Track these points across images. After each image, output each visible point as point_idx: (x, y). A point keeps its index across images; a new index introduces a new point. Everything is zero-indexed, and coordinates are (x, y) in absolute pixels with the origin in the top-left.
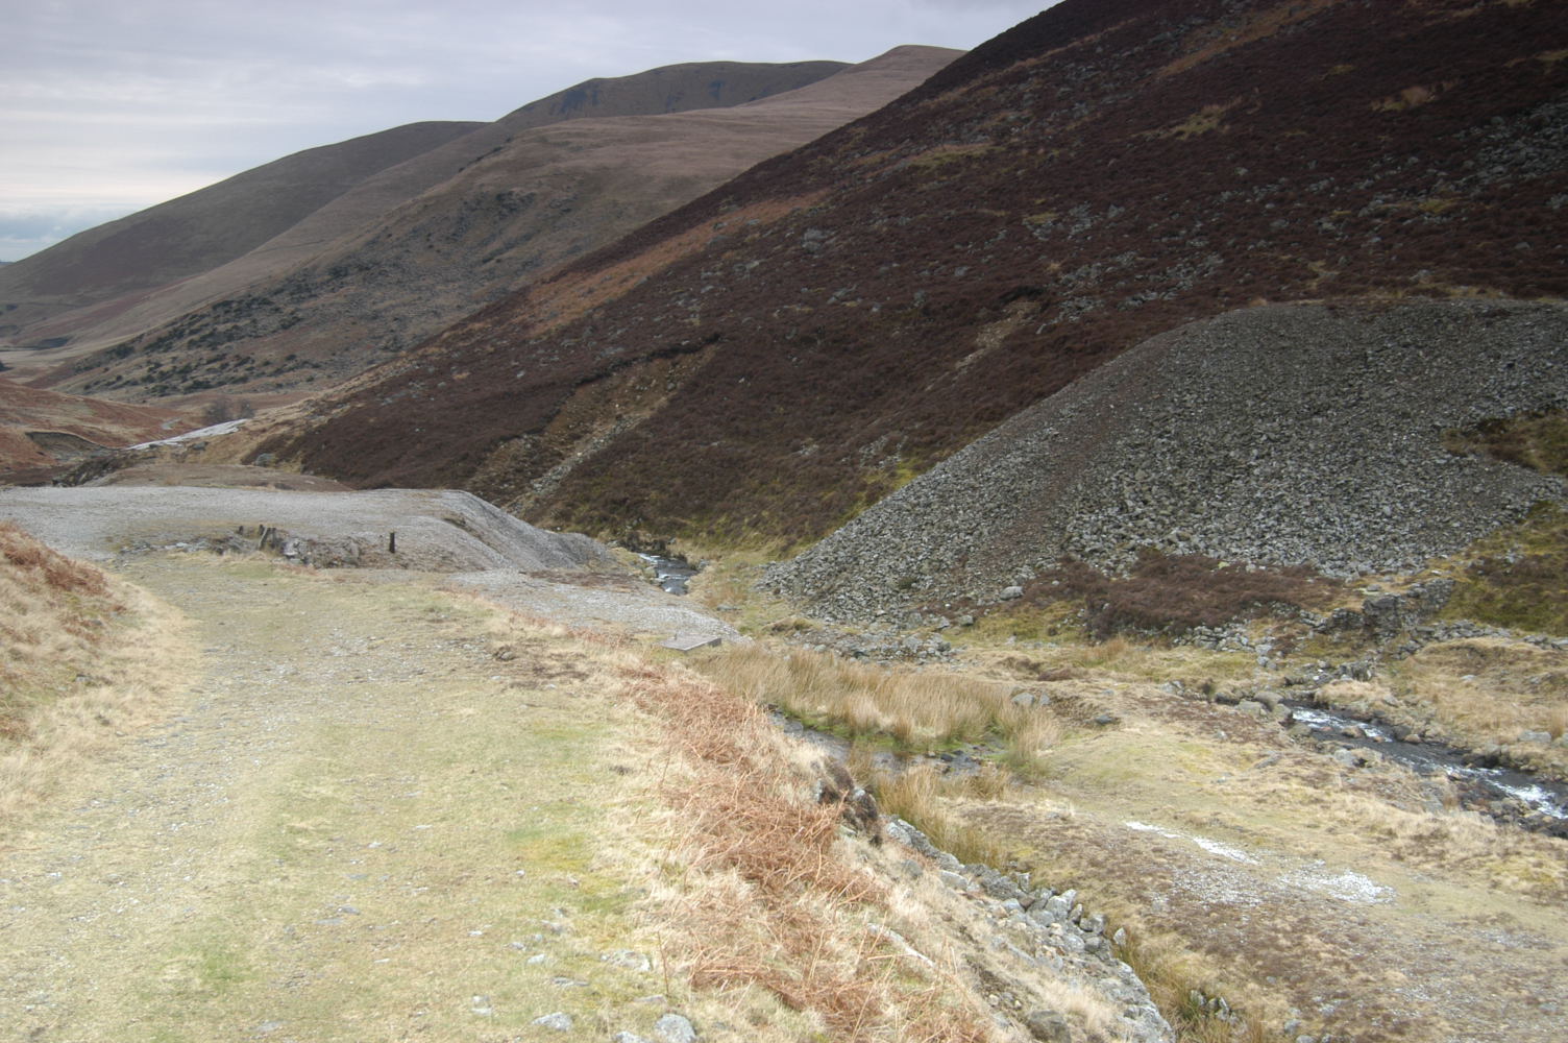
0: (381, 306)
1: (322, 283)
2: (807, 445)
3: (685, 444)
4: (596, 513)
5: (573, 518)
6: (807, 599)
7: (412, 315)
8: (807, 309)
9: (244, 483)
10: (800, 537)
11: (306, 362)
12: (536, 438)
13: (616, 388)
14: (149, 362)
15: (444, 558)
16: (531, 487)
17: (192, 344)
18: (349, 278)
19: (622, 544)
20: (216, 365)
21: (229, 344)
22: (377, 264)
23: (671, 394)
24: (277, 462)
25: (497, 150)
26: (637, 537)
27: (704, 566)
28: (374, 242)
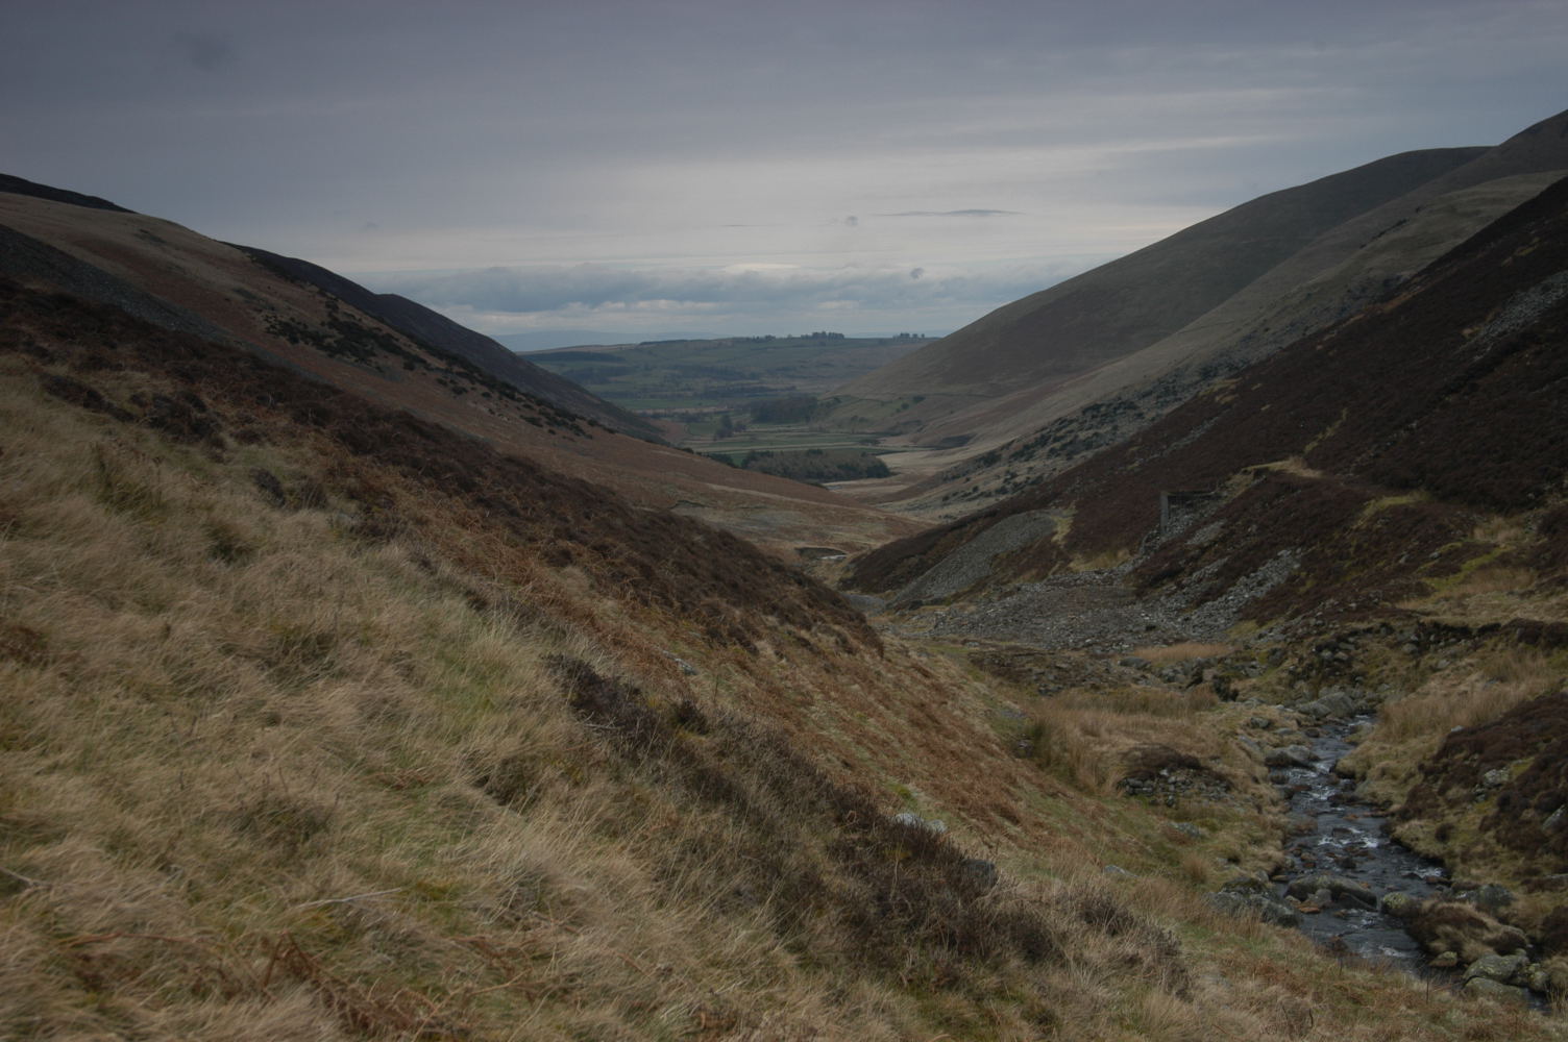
14: (1008, 472)
28: (1250, 337)
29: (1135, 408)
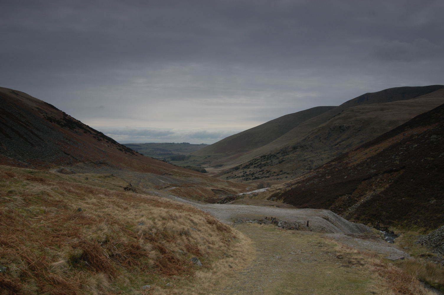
0: (306, 157)
1: (290, 151)
2: (432, 200)
3: (394, 198)
4: (367, 218)
5: (360, 219)
6: (432, 247)
7: (315, 160)
8: (432, 159)
9: (268, 205)
10: (430, 228)
11: (285, 172)
12: (350, 195)
13: (374, 181)
14: (243, 172)
15: (322, 229)
16: (348, 210)
17: (255, 167)
18: (298, 149)
19: (374, 227)
20: (261, 173)
21: (264, 167)
22: (306, 146)
23: (390, 184)
24: (276, 200)
25: (339, 114)
26: (379, 226)
27: (399, 235)
28: (305, 140)
29: (276, 156)
